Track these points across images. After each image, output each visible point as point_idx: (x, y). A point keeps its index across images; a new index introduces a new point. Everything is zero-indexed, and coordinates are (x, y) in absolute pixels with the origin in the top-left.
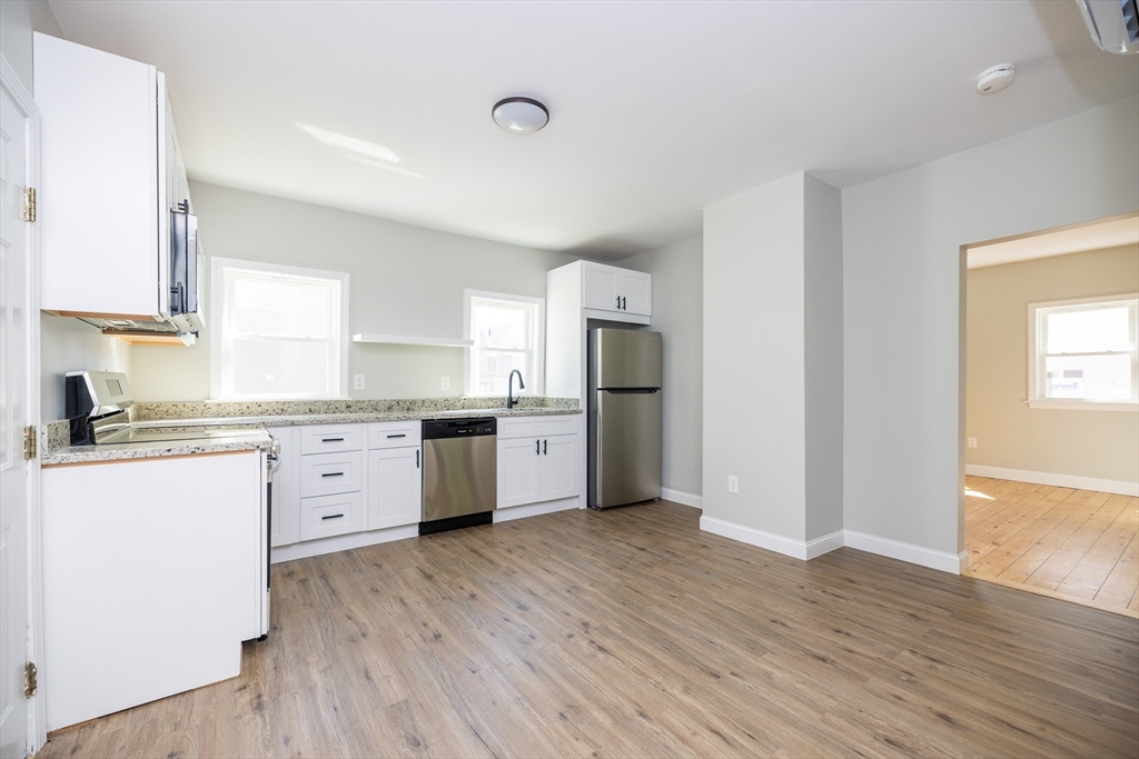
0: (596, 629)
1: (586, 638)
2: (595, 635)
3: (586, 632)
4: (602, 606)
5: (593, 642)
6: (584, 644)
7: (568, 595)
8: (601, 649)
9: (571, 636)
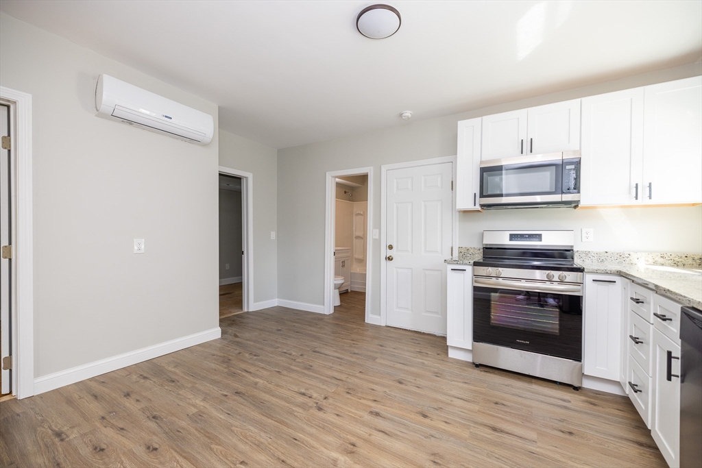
0: (311, 407)
1: (315, 399)
2: (311, 403)
3: (317, 403)
4: (313, 431)
5: (310, 397)
6: (315, 395)
7: (353, 439)
8: (304, 394)
9: (325, 398)
